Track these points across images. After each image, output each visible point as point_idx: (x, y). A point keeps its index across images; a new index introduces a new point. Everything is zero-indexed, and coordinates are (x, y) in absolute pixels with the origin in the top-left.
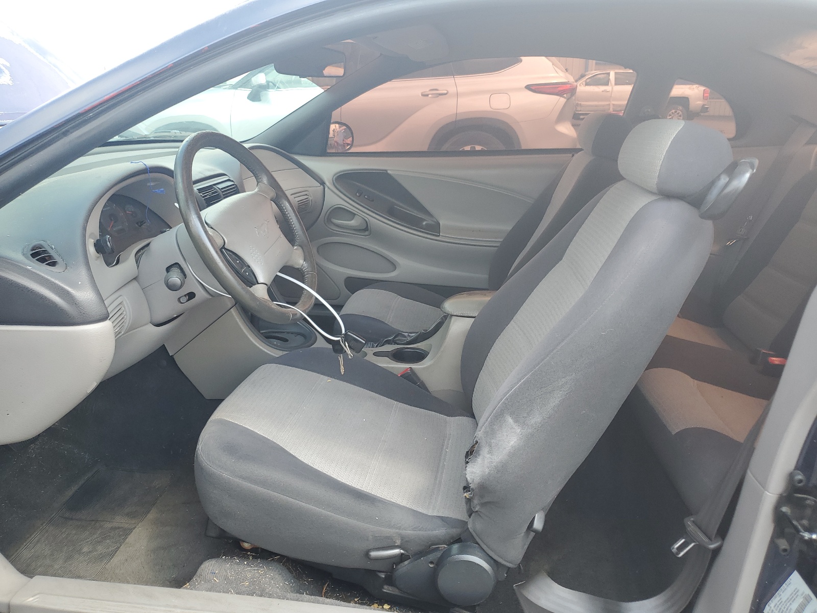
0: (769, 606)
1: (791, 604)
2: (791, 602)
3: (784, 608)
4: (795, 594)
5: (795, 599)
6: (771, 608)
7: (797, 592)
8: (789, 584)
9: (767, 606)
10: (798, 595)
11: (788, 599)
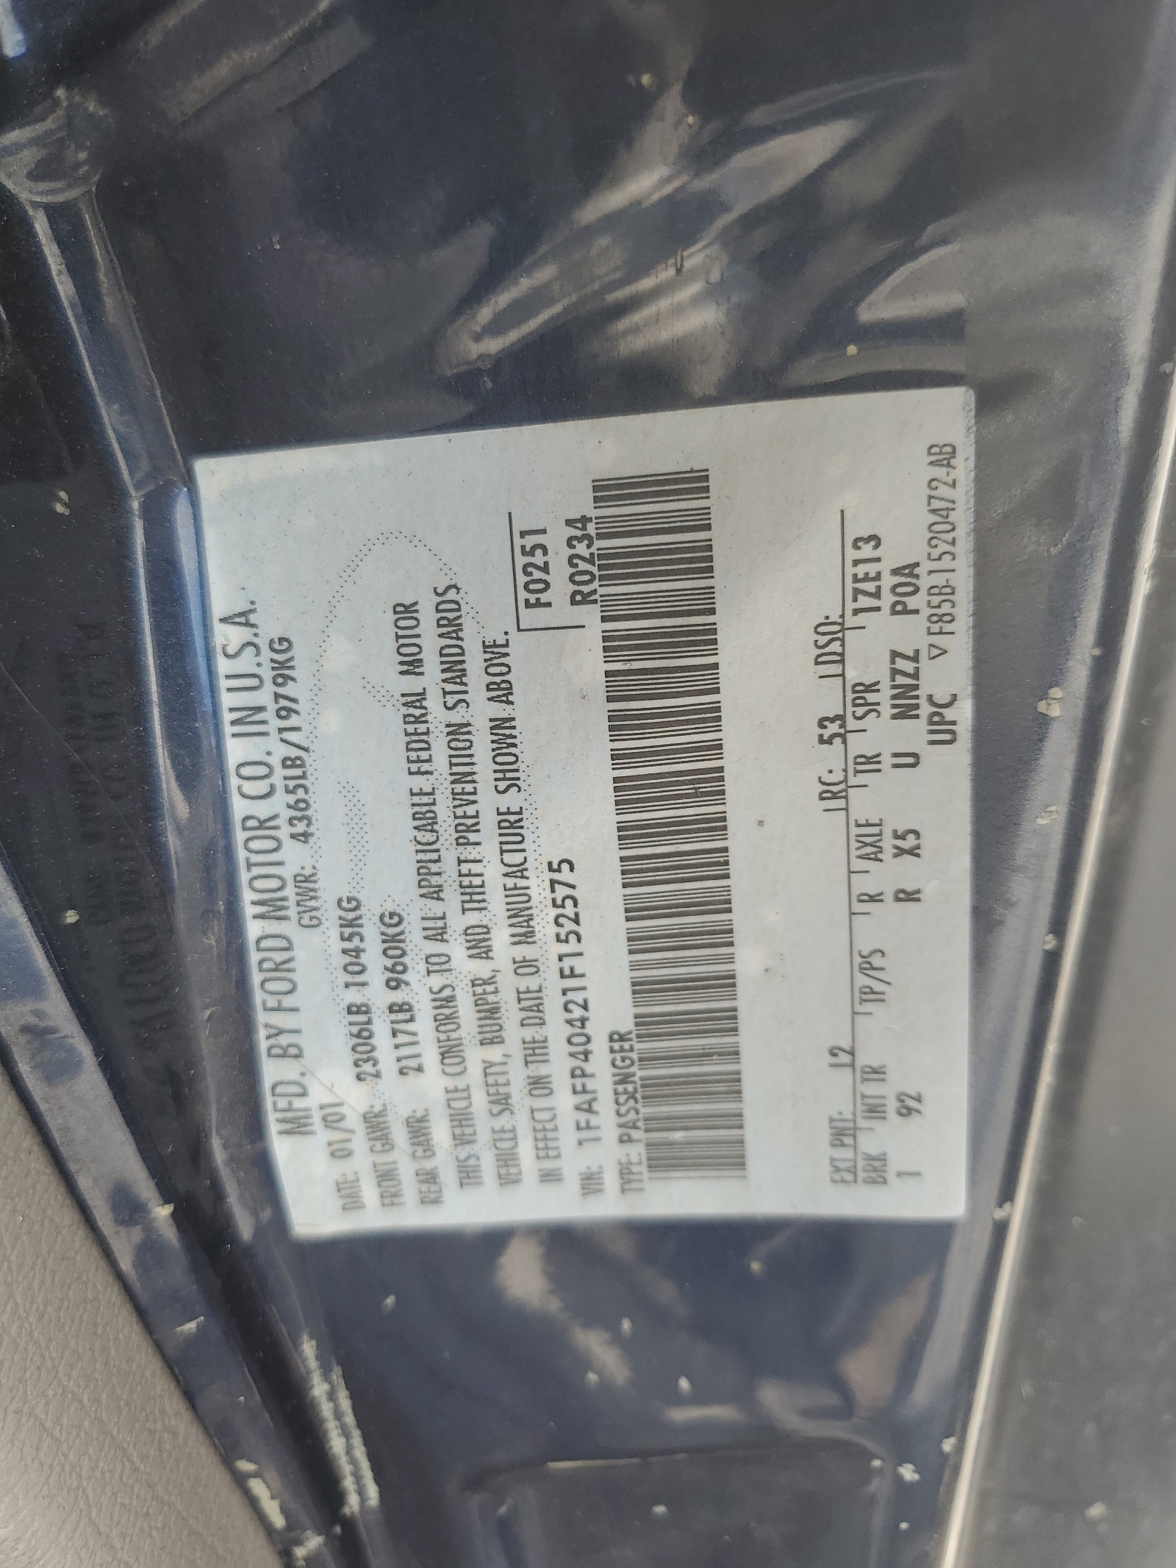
0: (297, 1126)
1: (511, 824)
2: (488, 803)
3: (479, 945)
4: (454, 669)
5: (502, 730)
6: (332, 1120)
7: (451, 626)
8: (283, 671)
9: (282, 1149)
10: (495, 652)
11: (425, 819)
